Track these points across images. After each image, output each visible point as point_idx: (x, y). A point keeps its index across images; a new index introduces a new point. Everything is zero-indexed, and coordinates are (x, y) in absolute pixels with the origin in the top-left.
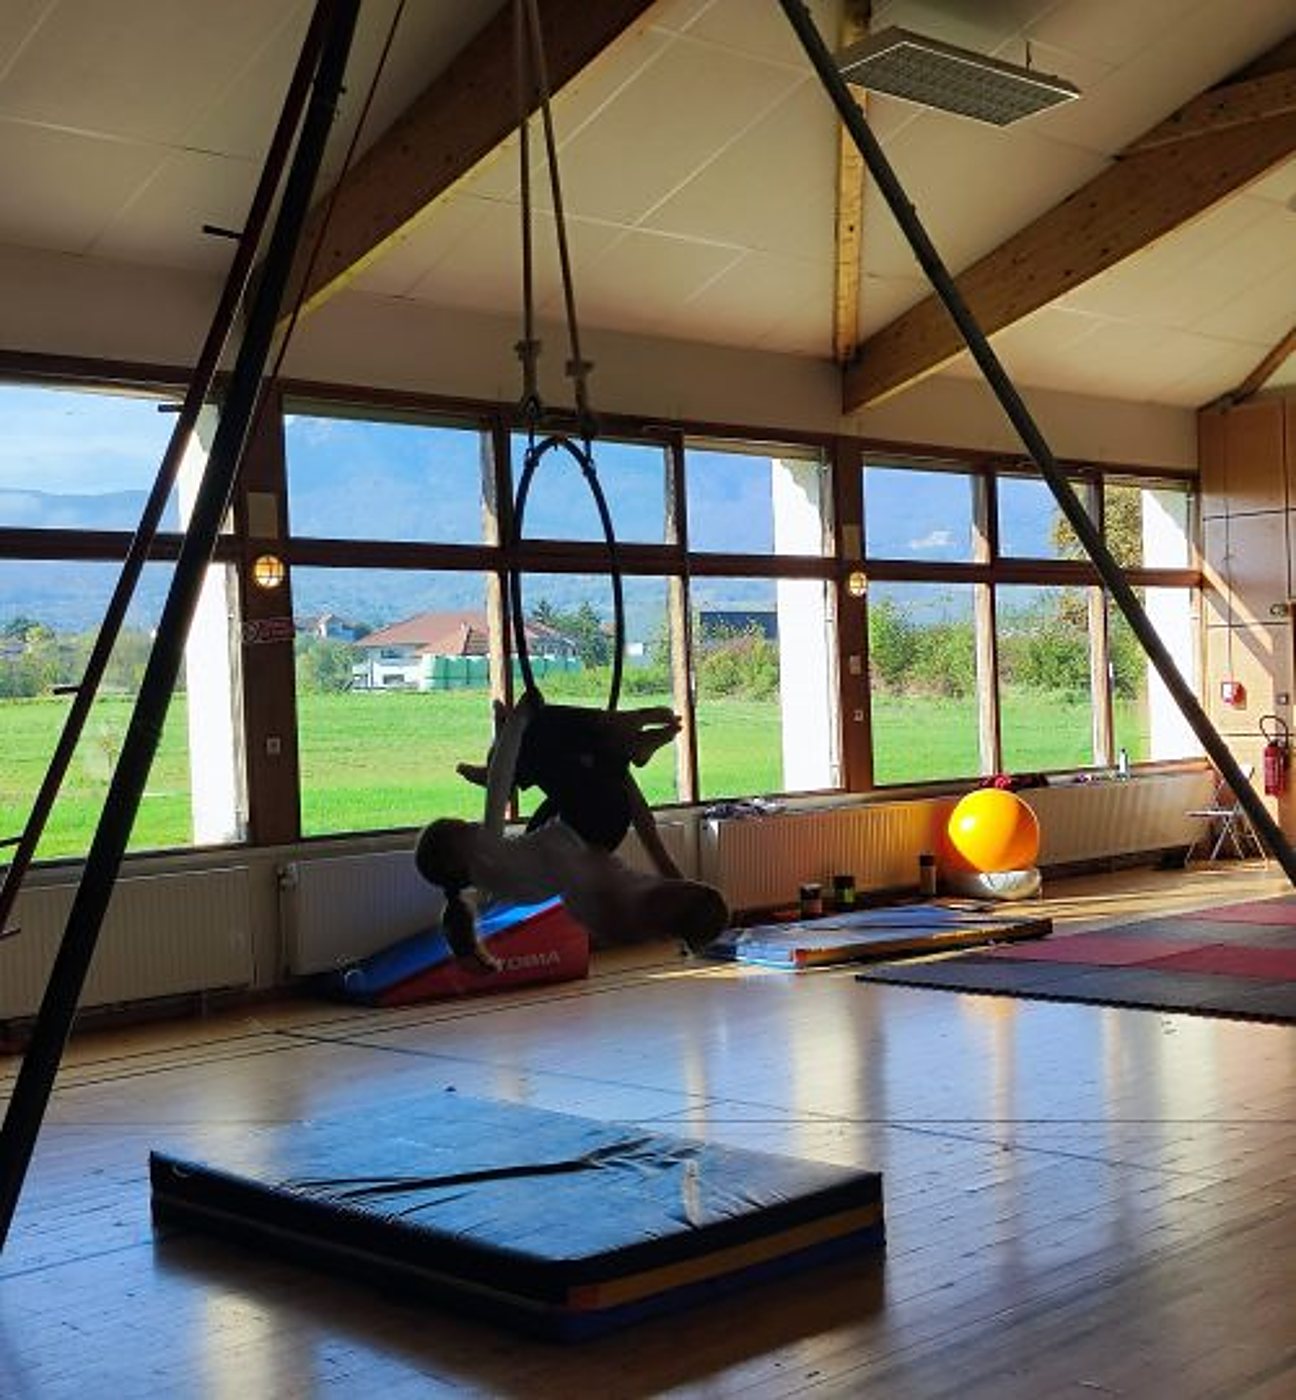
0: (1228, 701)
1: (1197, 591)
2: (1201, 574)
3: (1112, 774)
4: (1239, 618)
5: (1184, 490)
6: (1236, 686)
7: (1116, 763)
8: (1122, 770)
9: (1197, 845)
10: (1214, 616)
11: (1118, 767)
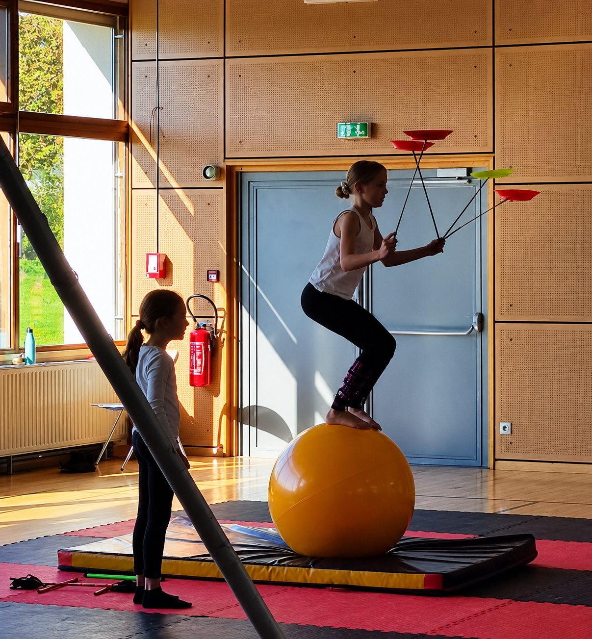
0: (152, 276)
1: (122, 145)
2: (128, 127)
3: (16, 359)
4: (166, 180)
5: (113, 26)
6: (162, 259)
7: (21, 346)
8: (28, 354)
9: (111, 444)
10: (140, 178)
11: (22, 350)
